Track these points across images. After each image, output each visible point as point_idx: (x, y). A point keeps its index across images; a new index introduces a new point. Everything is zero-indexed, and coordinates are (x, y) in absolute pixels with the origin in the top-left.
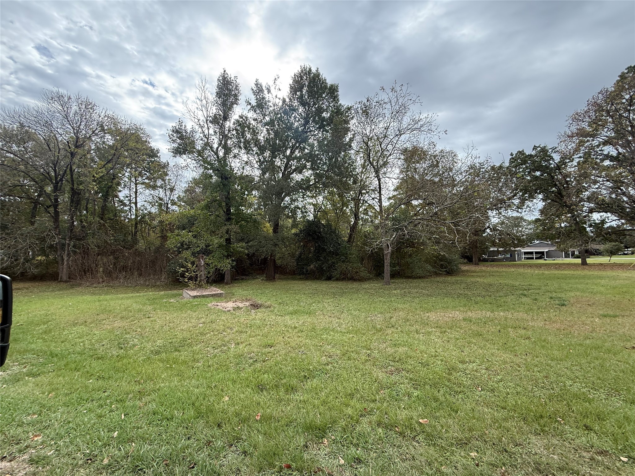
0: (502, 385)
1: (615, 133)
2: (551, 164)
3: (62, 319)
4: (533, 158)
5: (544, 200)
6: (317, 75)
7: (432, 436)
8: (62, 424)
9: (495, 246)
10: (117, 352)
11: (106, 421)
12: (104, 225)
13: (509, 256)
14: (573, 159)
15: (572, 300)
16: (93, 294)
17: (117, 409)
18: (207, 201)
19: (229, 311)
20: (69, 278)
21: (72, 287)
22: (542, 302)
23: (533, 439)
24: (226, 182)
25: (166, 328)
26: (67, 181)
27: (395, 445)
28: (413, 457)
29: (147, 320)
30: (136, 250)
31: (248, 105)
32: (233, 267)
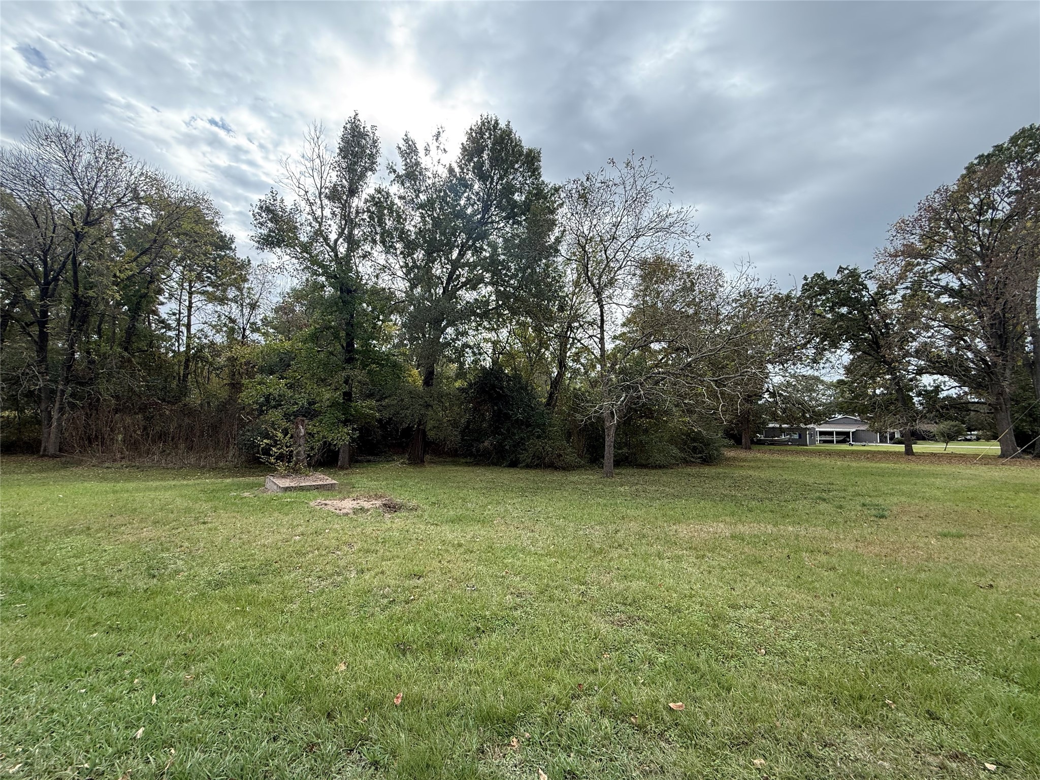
0: (798, 645)
1: (957, 253)
2: (864, 297)
3: (44, 522)
4: (838, 285)
5: (851, 351)
6: (508, 133)
7: (691, 732)
8: (38, 714)
9: (776, 420)
10: (146, 584)
11: (122, 707)
12: (129, 361)
13: (796, 437)
14: (896, 291)
15: (895, 509)
16: (104, 479)
17: (144, 686)
18: (315, 327)
19: (347, 514)
20: (60, 450)
21: (65, 465)
22: (850, 510)
23: (851, 735)
24: (348, 298)
25: (235, 542)
26: (66, 281)
27: (630, 748)
28: (662, 767)
29: (202, 527)
30: (185, 405)
31: (391, 172)
32: (353, 440)
